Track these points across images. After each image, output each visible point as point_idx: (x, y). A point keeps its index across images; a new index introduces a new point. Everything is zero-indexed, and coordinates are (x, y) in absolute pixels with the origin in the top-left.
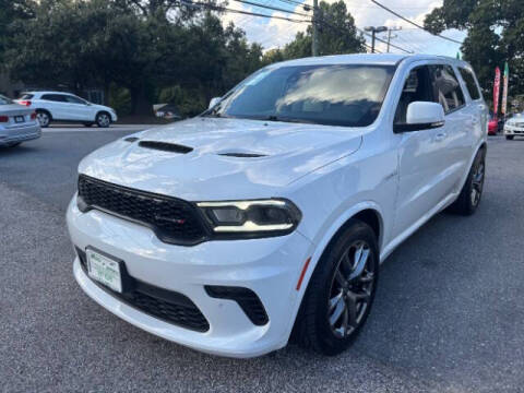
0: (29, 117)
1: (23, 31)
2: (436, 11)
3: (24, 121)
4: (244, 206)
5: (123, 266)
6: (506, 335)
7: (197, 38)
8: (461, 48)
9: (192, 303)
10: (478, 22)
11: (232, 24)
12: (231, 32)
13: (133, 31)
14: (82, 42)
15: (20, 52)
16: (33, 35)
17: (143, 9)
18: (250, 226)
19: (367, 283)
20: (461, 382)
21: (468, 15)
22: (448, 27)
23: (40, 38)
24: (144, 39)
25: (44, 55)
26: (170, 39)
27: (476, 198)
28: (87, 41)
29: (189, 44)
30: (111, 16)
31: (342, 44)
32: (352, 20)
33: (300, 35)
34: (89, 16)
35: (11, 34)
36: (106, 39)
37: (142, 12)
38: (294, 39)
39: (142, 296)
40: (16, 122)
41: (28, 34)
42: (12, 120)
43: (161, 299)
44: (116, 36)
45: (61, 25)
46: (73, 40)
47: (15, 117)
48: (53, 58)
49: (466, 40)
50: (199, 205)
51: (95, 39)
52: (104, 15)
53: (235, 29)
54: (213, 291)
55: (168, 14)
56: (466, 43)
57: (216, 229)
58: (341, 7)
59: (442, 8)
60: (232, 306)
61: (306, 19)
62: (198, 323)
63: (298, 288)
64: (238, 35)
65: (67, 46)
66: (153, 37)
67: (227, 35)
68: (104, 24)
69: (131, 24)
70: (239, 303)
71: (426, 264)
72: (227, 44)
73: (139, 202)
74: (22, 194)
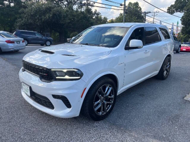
0: (21, 42)
1: (24, 13)
2: (172, 6)
3: (20, 43)
4: (65, 71)
5: (30, 88)
6: (158, 119)
7: (82, 15)
8: (181, 20)
9: (49, 100)
10: (188, 10)
11: (96, 10)
12: (96, 13)
13: (60, 13)
14: (43, 17)
15: (22, 20)
16: (27, 14)
17: (65, 5)
18: (67, 77)
19: (112, 99)
20: (136, 132)
21: (184, 7)
22: (177, 12)
23: (29, 15)
24: (64, 16)
25: (30, 21)
26: (73, 16)
27: (166, 74)
28: (45, 16)
29: (80, 17)
30: (53, 8)
31: (136, 17)
32: (141, 9)
33: (121, 14)
34: (46, 8)
35: (20, 14)
36: (51, 16)
37: (64, 6)
38: (119, 16)
39: (37, 98)
40: (17, 43)
41: (25, 14)
42: (16, 43)
43: (42, 99)
44: (54, 15)
45: (36, 11)
46: (40, 16)
47: (17, 42)
48: (33, 22)
49: (183, 16)
50: (52, 70)
51: (47, 16)
52: (51, 8)
53: (97, 12)
54: (55, 96)
55: (73, 7)
56: (182, 18)
57: (57, 78)
58: (137, 4)
59: (174, 5)
60: (60, 101)
61: (121, 9)
62: (51, 106)
63: (82, 97)
64: (98, 14)
65: (38, 18)
66: (67, 15)
67: (94, 14)
68: (50, 11)
69: (60, 11)
70: (63, 101)
71: (140, 95)
72: (94, 18)
73: (36, 68)
74: (16, 67)
